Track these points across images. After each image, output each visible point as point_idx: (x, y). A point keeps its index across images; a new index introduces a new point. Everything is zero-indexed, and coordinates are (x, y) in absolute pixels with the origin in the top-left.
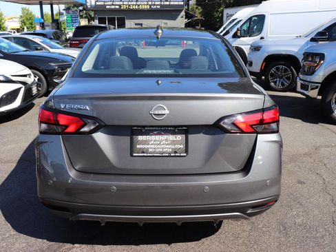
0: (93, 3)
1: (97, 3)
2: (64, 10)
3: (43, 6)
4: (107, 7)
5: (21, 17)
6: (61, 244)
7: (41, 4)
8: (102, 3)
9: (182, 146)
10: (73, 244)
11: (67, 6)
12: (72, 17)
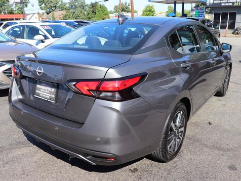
0: (212, 2)
1: (215, 2)
2: (194, 7)
3: (177, 4)
4: (222, 4)
5: (167, 12)
6: (29, 142)
7: (175, 3)
8: (219, 2)
9: (53, 96)
10: (34, 145)
11: (196, 4)
12: (199, 13)
